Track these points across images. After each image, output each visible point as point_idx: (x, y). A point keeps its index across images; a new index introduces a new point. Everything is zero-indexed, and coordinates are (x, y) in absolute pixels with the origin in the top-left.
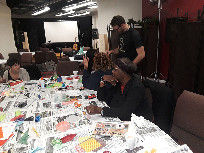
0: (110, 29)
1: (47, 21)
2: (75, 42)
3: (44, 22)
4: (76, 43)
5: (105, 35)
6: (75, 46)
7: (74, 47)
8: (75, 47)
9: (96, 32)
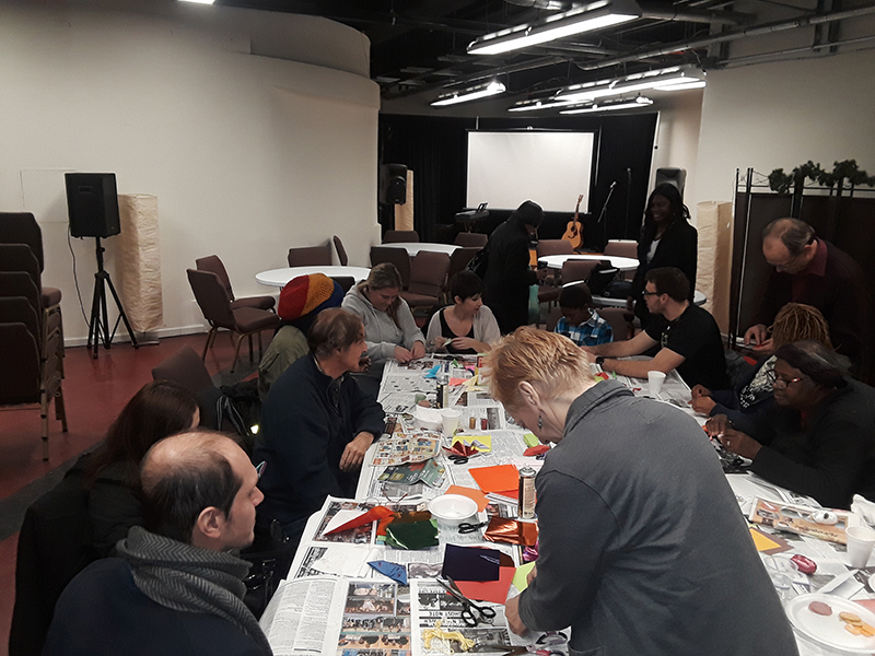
0: (748, 189)
1: (482, 129)
2: (573, 214)
3: (470, 133)
4: (576, 217)
5: (722, 209)
6: (573, 229)
7: (569, 232)
8: (572, 234)
9: (674, 183)
